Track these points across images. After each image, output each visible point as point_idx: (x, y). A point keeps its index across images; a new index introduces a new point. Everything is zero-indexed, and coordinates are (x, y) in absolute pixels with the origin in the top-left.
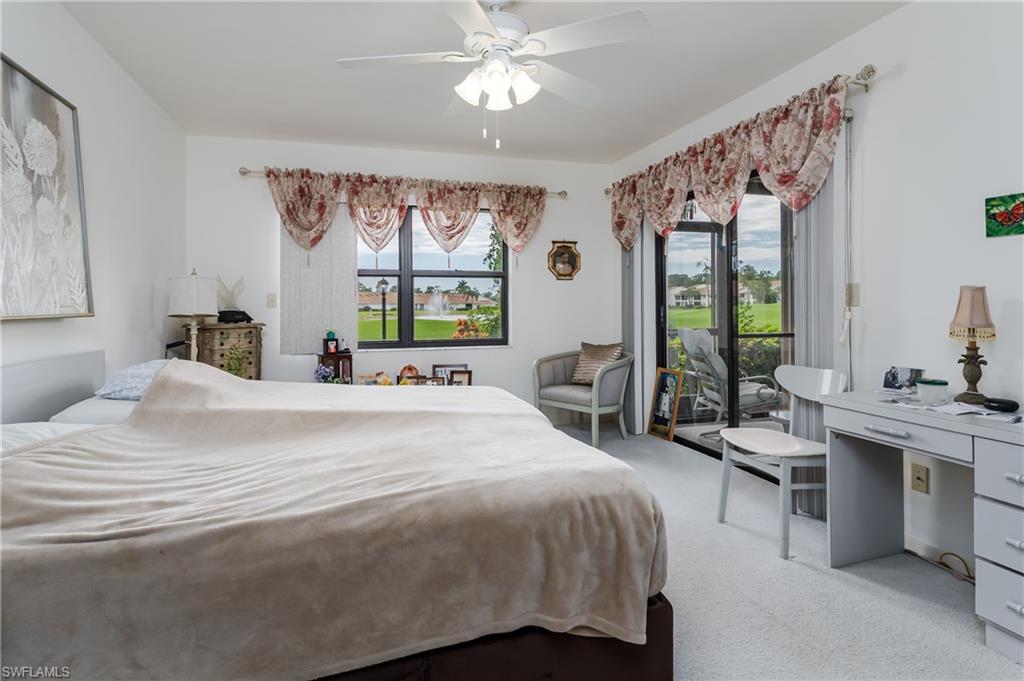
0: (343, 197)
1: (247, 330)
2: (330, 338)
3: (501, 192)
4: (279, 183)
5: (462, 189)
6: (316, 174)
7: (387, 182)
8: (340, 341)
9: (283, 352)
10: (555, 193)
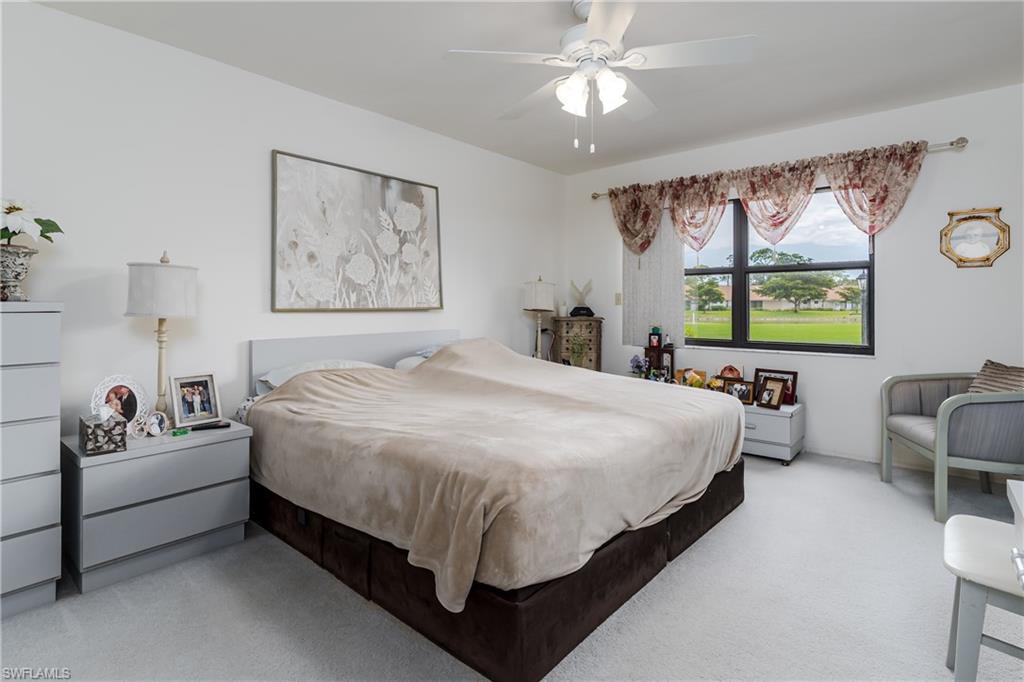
0: (667, 203)
1: (588, 323)
2: (656, 332)
3: (847, 162)
4: (619, 201)
5: (792, 169)
6: (645, 187)
7: (706, 180)
8: (663, 336)
9: (624, 343)
10: (945, 145)
